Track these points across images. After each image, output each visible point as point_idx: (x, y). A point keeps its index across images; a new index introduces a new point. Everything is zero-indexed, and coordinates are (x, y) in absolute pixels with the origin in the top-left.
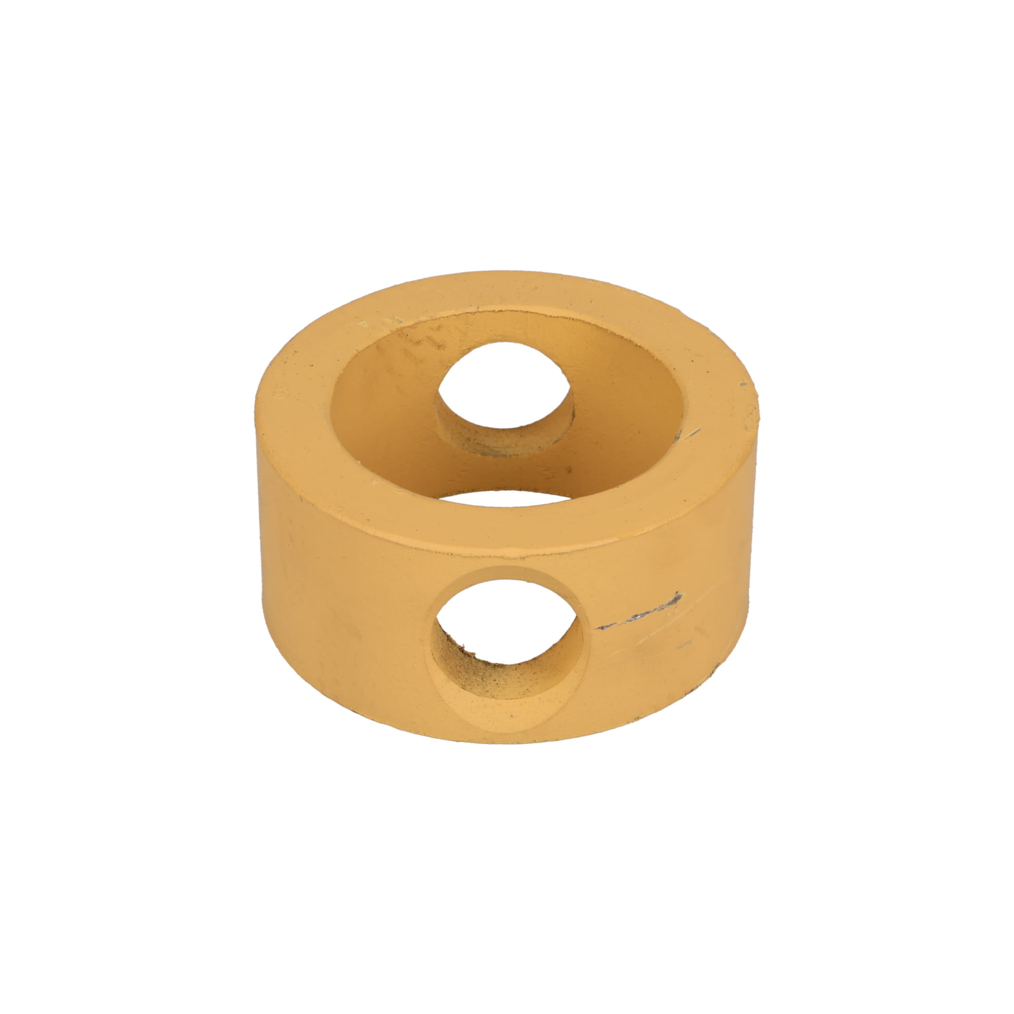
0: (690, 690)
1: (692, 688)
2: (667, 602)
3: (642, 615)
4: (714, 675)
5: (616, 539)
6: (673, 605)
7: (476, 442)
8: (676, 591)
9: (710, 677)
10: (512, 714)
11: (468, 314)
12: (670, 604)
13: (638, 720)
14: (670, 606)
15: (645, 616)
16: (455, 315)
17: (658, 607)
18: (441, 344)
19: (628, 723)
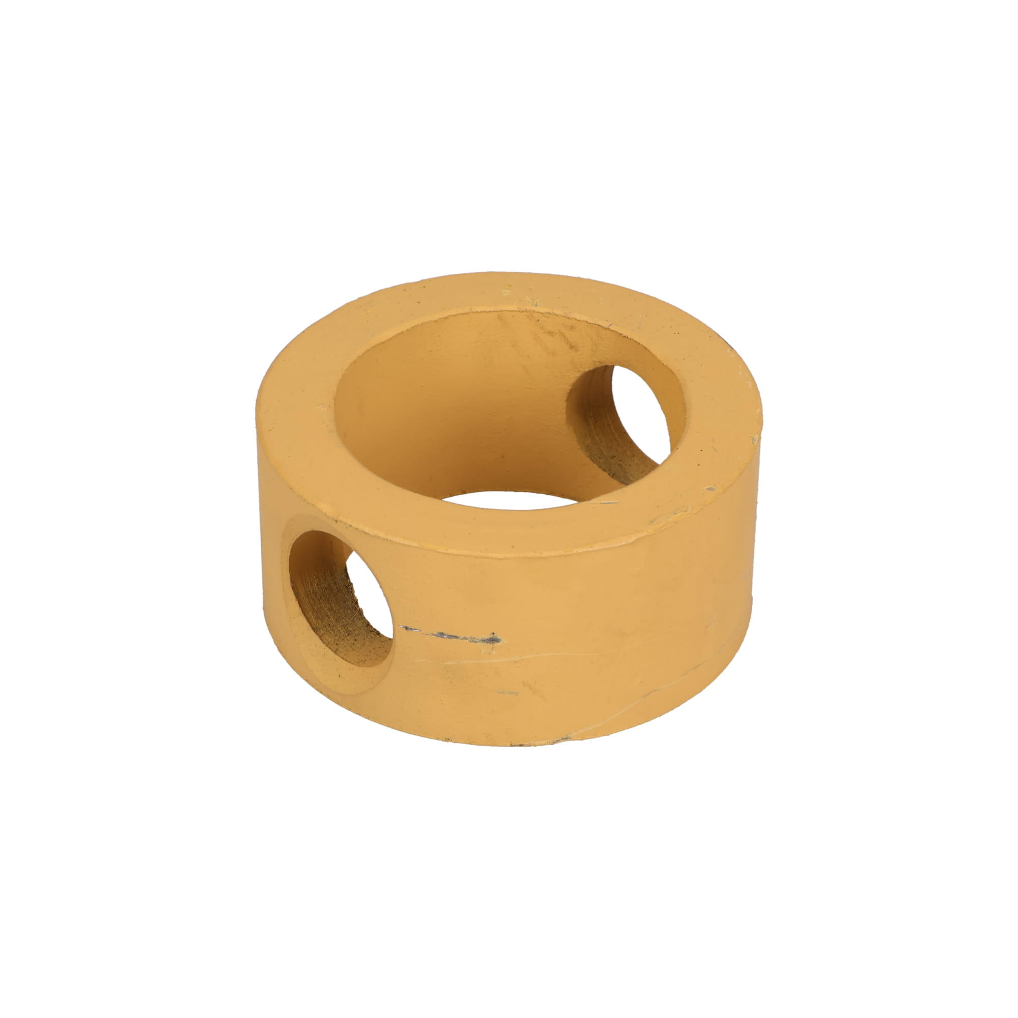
0: (518, 744)
1: (522, 743)
2: (481, 638)
3: (450, 637)
4: (556, 745)
5: (416, 544)
6: (489, 644)
7: (619, 463)
8: (494, 632)
9: (552, 744)
10: (341, 675)
11: (599, 327)
12: (484, 641)
13: (447, 741)
14: (485, 644)
15: (453, 639)
16: (587, 322)
17: (469, 637)
18: (573, 345)
19: (438, 739)
